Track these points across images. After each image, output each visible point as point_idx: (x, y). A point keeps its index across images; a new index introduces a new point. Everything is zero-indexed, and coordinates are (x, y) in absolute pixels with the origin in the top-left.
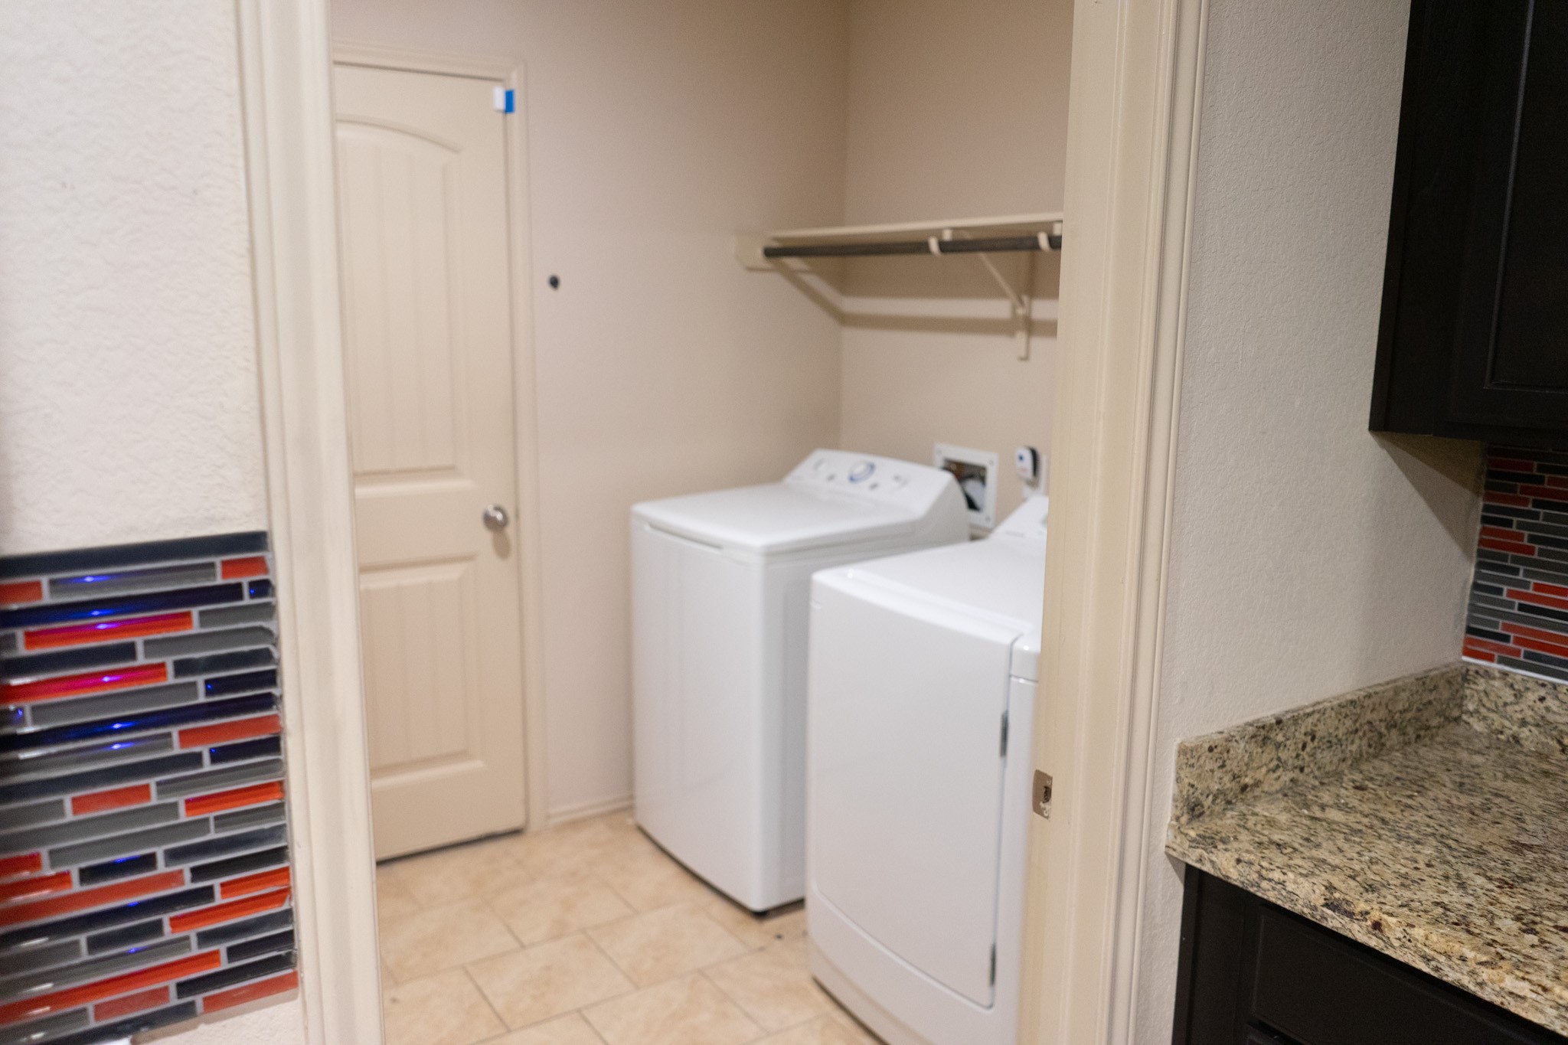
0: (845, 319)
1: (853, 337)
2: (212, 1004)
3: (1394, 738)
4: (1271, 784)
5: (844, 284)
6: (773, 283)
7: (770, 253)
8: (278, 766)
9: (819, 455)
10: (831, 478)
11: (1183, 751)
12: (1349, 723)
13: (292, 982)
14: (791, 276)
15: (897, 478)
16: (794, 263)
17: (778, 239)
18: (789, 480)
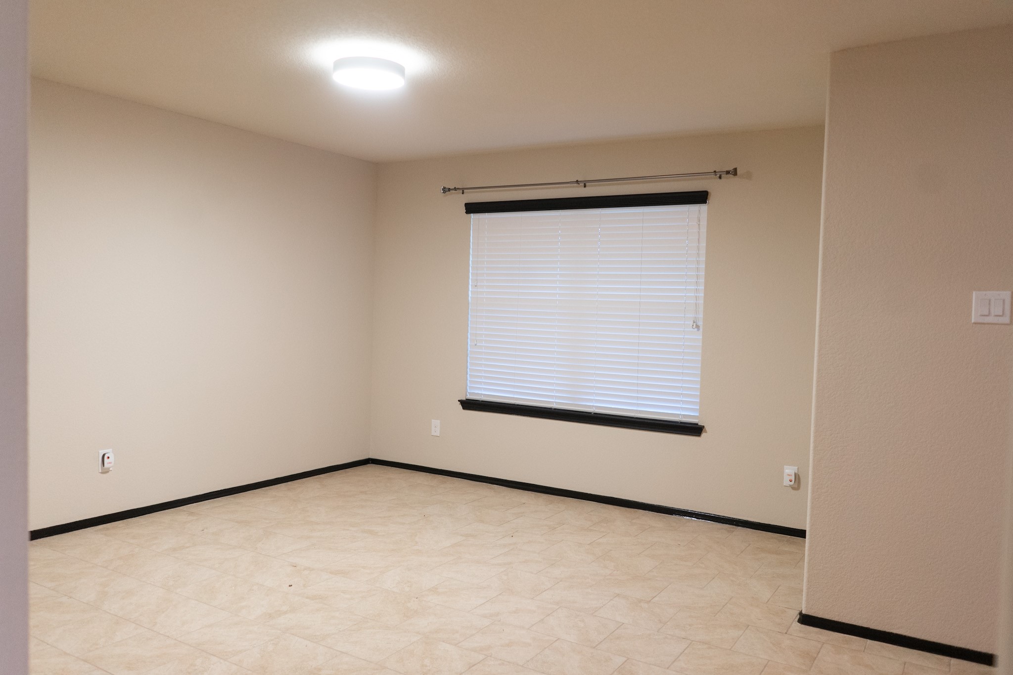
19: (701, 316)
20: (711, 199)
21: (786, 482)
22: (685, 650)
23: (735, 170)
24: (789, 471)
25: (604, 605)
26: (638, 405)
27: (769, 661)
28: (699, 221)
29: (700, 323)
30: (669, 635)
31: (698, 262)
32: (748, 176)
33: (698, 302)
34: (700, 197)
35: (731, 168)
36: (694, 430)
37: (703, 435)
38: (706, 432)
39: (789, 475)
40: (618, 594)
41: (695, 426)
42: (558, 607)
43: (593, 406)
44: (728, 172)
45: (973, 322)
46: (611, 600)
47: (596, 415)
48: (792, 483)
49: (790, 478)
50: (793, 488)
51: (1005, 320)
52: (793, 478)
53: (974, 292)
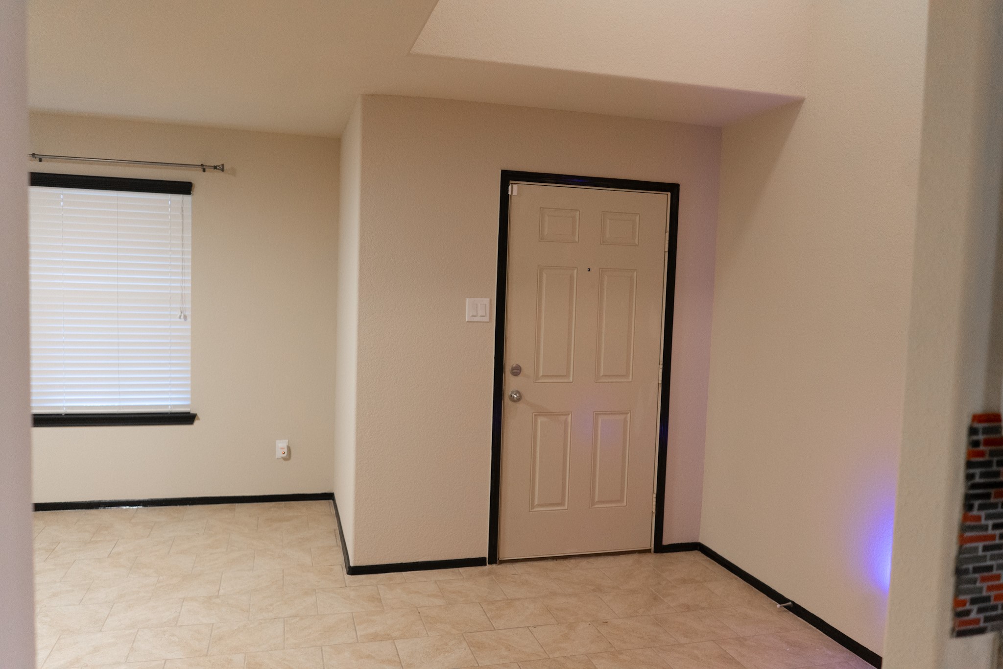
19: (188, 306)
20: (196, 190)
21: (279, 454)
22: (284, 628)
23: (223, 165)
24: (281, 445)
25: (180, 613)
26: (120, 400)
27: (352, 613)
28: (183, 211)
29: (188, 313)
30: (261, 620)
31: (183, 253)
32: (233, 172)
33: (184, 292)
34: (184, 188)
35: (217, 163)
36: (186, 418)
37: (196, 422)
38: (199, 419)
39: (282, 448)
40: (184, 599)
41: (187, 415)
42: (136, 630)
43: (63, 407)
44: (215, 167)
45: (467, 321)
46: (182, 606)
47: (67, 416)
48: (285, 455)
49: (283, 451)
50: (285, 459)
51: (487, 319)
52: (285, 450)
53: (467, 299)
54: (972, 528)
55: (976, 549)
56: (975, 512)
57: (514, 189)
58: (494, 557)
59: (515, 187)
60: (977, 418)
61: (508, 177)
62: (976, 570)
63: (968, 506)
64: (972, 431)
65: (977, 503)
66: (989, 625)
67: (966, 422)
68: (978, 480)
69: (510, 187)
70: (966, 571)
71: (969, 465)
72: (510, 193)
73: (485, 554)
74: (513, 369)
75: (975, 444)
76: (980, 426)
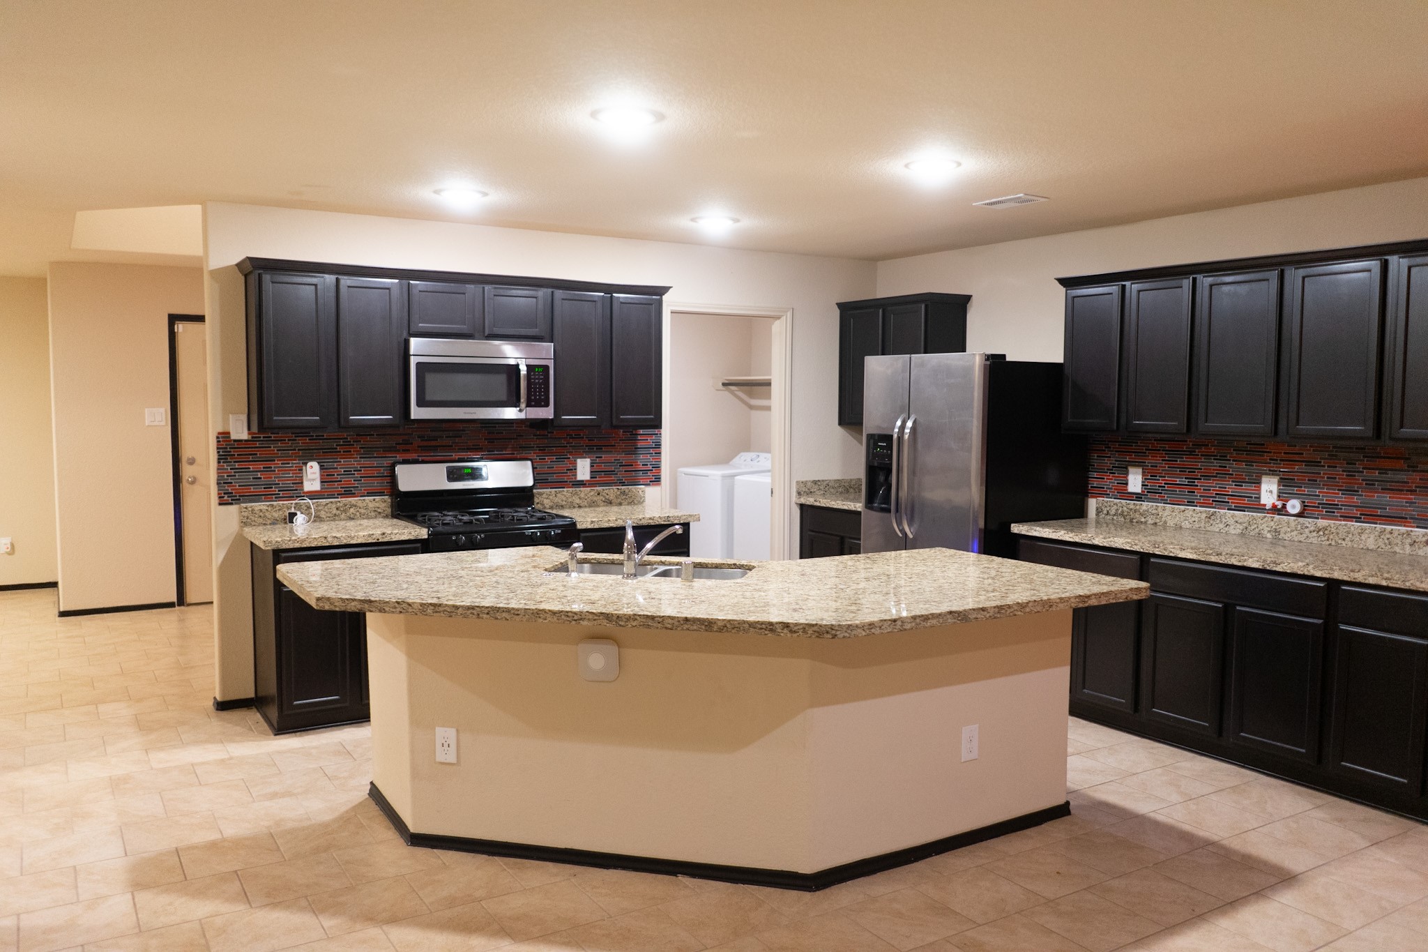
0: (751, 407)
1: (754, 413)
2: (653, 484)
3: (852, 490)
4: (817, 492)
5: (751, 395)
6: (725, 394)
7: (724, 384)
8: (660, 456)
9: (742, 454)
10: (745, 461)
11: (797, 482)
12: (838, 484)
13: (659, 484)
14: (732, 392)
15: (765, 458)
16: (733, 388)
17: (727, 380)
18: (731, 463)
21: (3, 549)
24: (4, 542)
45: (147, 425)
48: (9, 550)
49: (6, 546)
50: (9, 554)
51: (163, 423)
52: (9, 546)
53: (146, 410)
54: (221, 469)
55: (224, 476)
56: (222, 464)
57: (180, 327)
58: (181, 600)
59: (180, 326)
60: (219, 433)
61: (173, 319)
62: (224, 483)
63: (219, 462)
64: (218, 438)
65: (222, 461)
66: (233, 502)
67: (216, 435)
68: (221, 453)
69: (176, 326)
70: (220, 483)
71: (218, 448)
72: (176, 331)
73: (174, 598)
74: (189, 459)
75: (218, 442)
76: (220, 436)
